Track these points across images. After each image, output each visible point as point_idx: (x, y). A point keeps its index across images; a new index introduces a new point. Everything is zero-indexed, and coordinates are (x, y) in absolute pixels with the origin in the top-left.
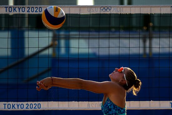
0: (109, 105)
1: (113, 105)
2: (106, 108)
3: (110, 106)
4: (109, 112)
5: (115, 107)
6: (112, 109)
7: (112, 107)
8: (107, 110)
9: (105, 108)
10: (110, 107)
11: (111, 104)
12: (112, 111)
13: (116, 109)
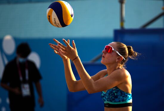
0: (114, 92)
1: (120, 91)
2: (111, 95)
3: (116, 92)
4: (115, 99)
5: (123, 93)
6: (118, 96)
7: (119, 93)
8: (113, 98)
9: (109, 95)
10: (116, 94)
11: (118, 91)
12: (119, 99)
13: (123, 95)
